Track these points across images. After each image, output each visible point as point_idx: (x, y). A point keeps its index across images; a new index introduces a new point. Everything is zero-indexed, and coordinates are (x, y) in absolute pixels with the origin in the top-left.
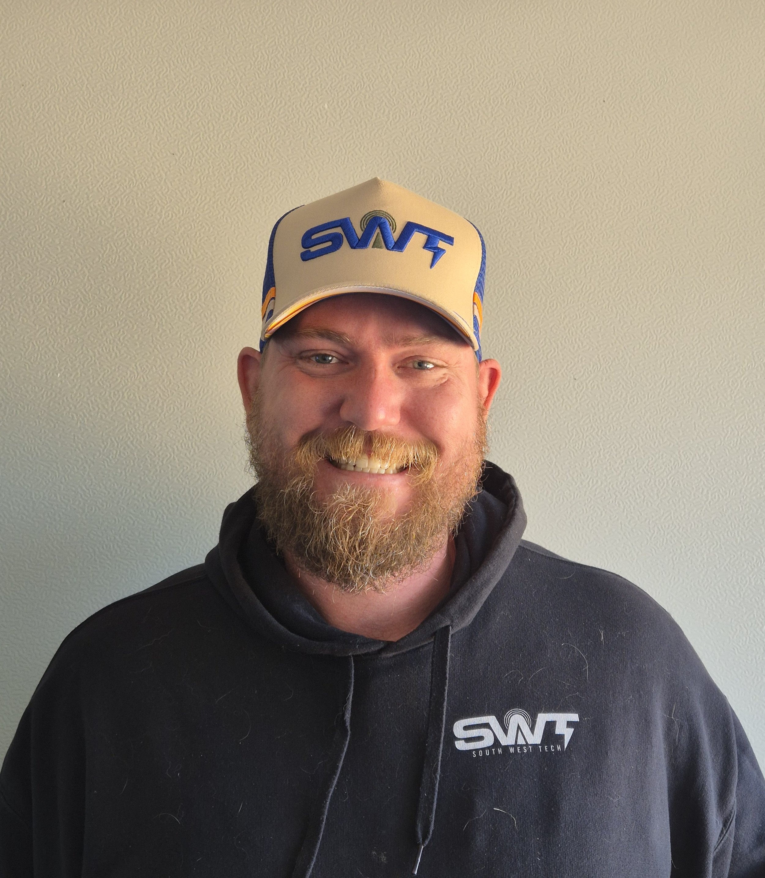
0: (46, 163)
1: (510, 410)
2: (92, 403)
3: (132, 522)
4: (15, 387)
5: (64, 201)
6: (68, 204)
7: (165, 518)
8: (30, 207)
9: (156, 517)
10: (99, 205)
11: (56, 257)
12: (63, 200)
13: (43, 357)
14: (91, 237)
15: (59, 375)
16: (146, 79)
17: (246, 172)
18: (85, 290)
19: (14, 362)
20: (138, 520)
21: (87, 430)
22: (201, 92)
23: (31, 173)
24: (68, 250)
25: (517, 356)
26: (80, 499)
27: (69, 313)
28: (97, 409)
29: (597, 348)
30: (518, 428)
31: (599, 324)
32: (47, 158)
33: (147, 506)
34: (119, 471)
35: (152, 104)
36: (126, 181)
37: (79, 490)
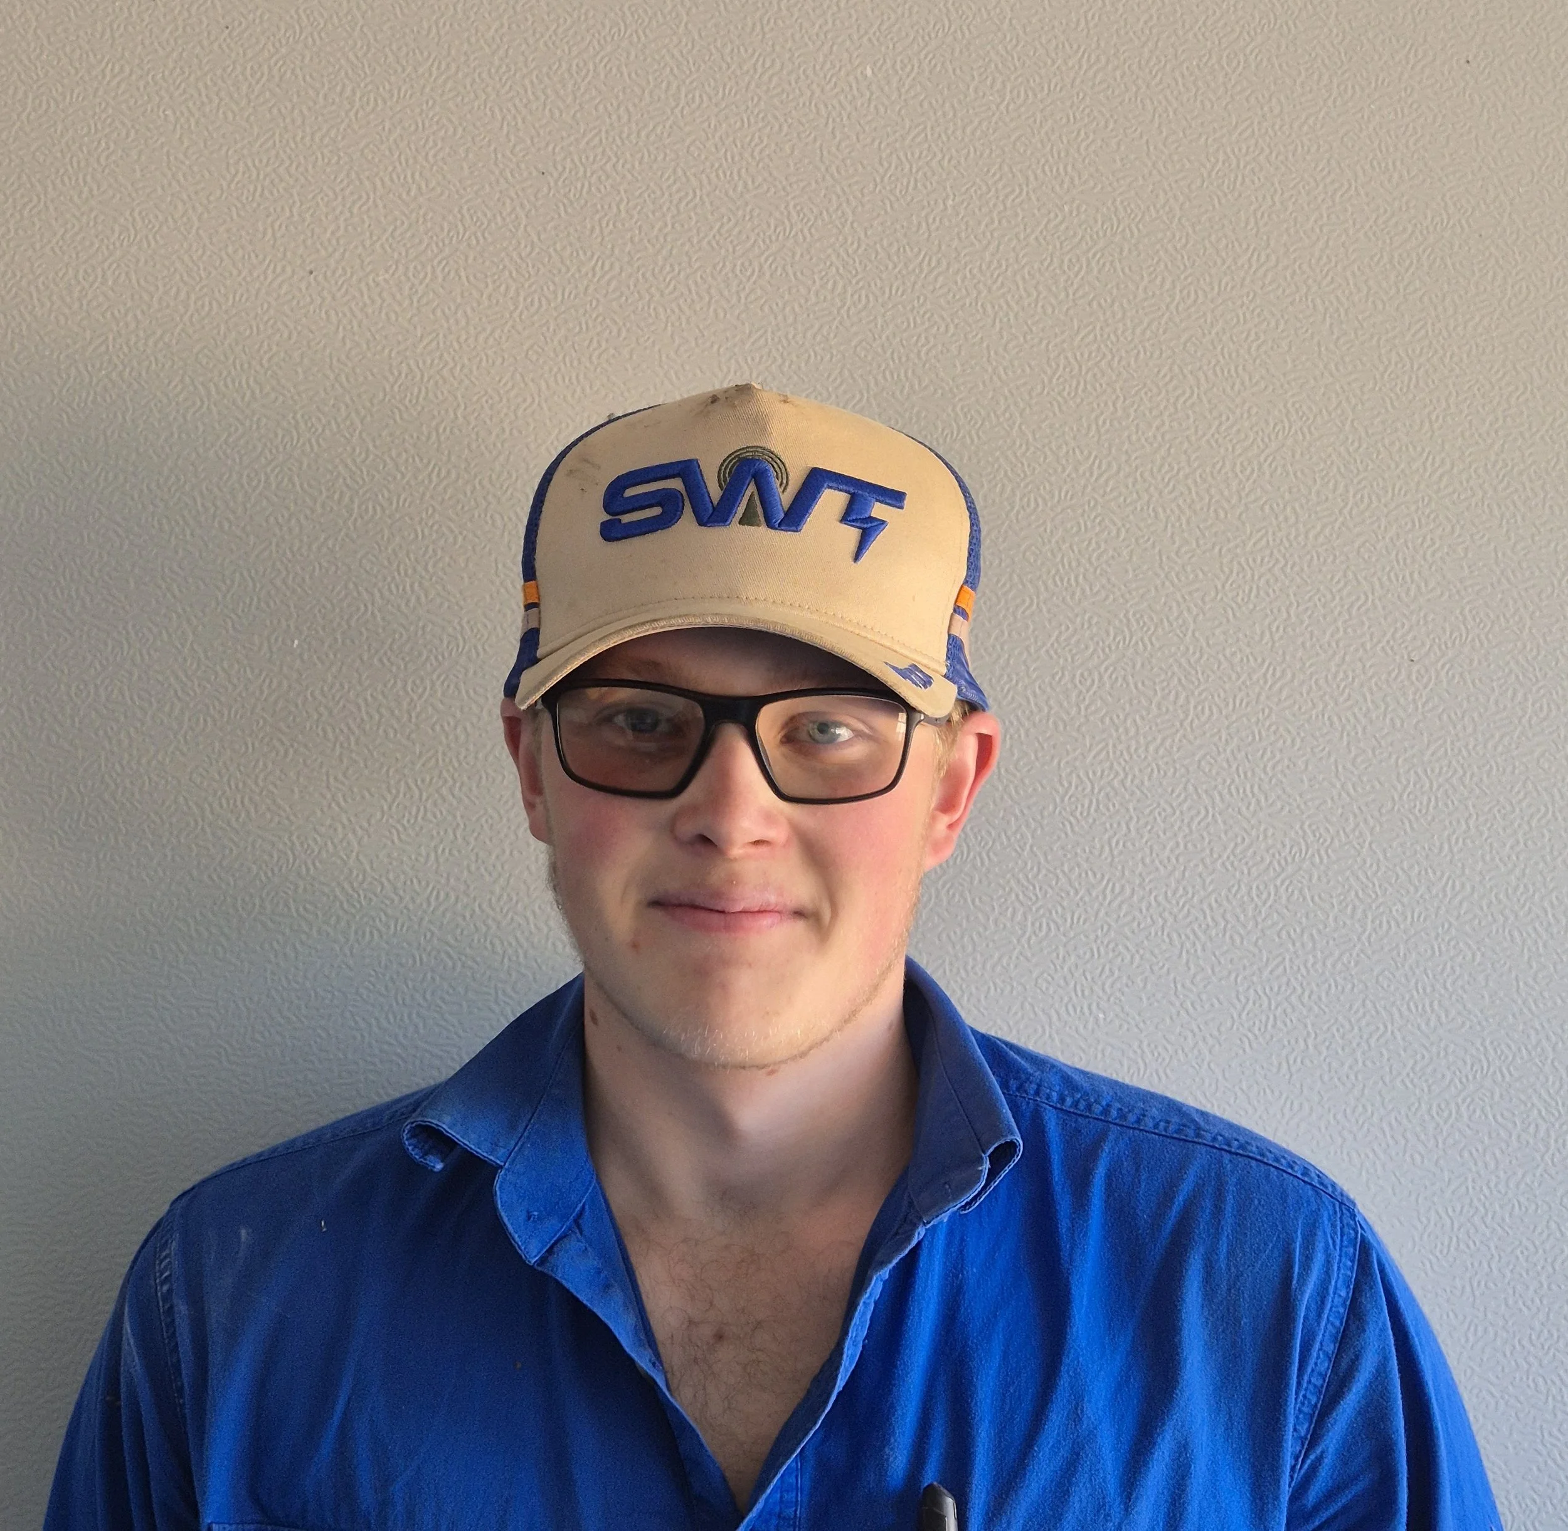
0: (275, 192)
1: (1270, 726)
2: (367, 704)
3: (450, 964)
4: (203, 668)
5: (311, 273)
6: (320, 278)
7: (521, 955)
8: (240, 285)
9: (501, 952)
10: (385, 280)
11: (292, 390)
12: (308, 269)
13: (262, 604)
14: (369, 349)
15: (296, 642)
16: (487, 15)
17: (699, 211)
18: (354, 461)
19: (201, 614)
20: (463, 958)
21: (356, 762)
22: (602, 42)
23: (242, 213)
24: (320, 375)
25: (1283, 610)
26: (341, 913)
27: (319, 510)
28: (377, 717)
29: (1458, 592)
30: (1288, 767)
31: (1463, 542)
32: (277, 181)
33: (484, 929)
34: (423, 851)
35: (500, 67)
36: (442, 229)
37: (338, 892)
